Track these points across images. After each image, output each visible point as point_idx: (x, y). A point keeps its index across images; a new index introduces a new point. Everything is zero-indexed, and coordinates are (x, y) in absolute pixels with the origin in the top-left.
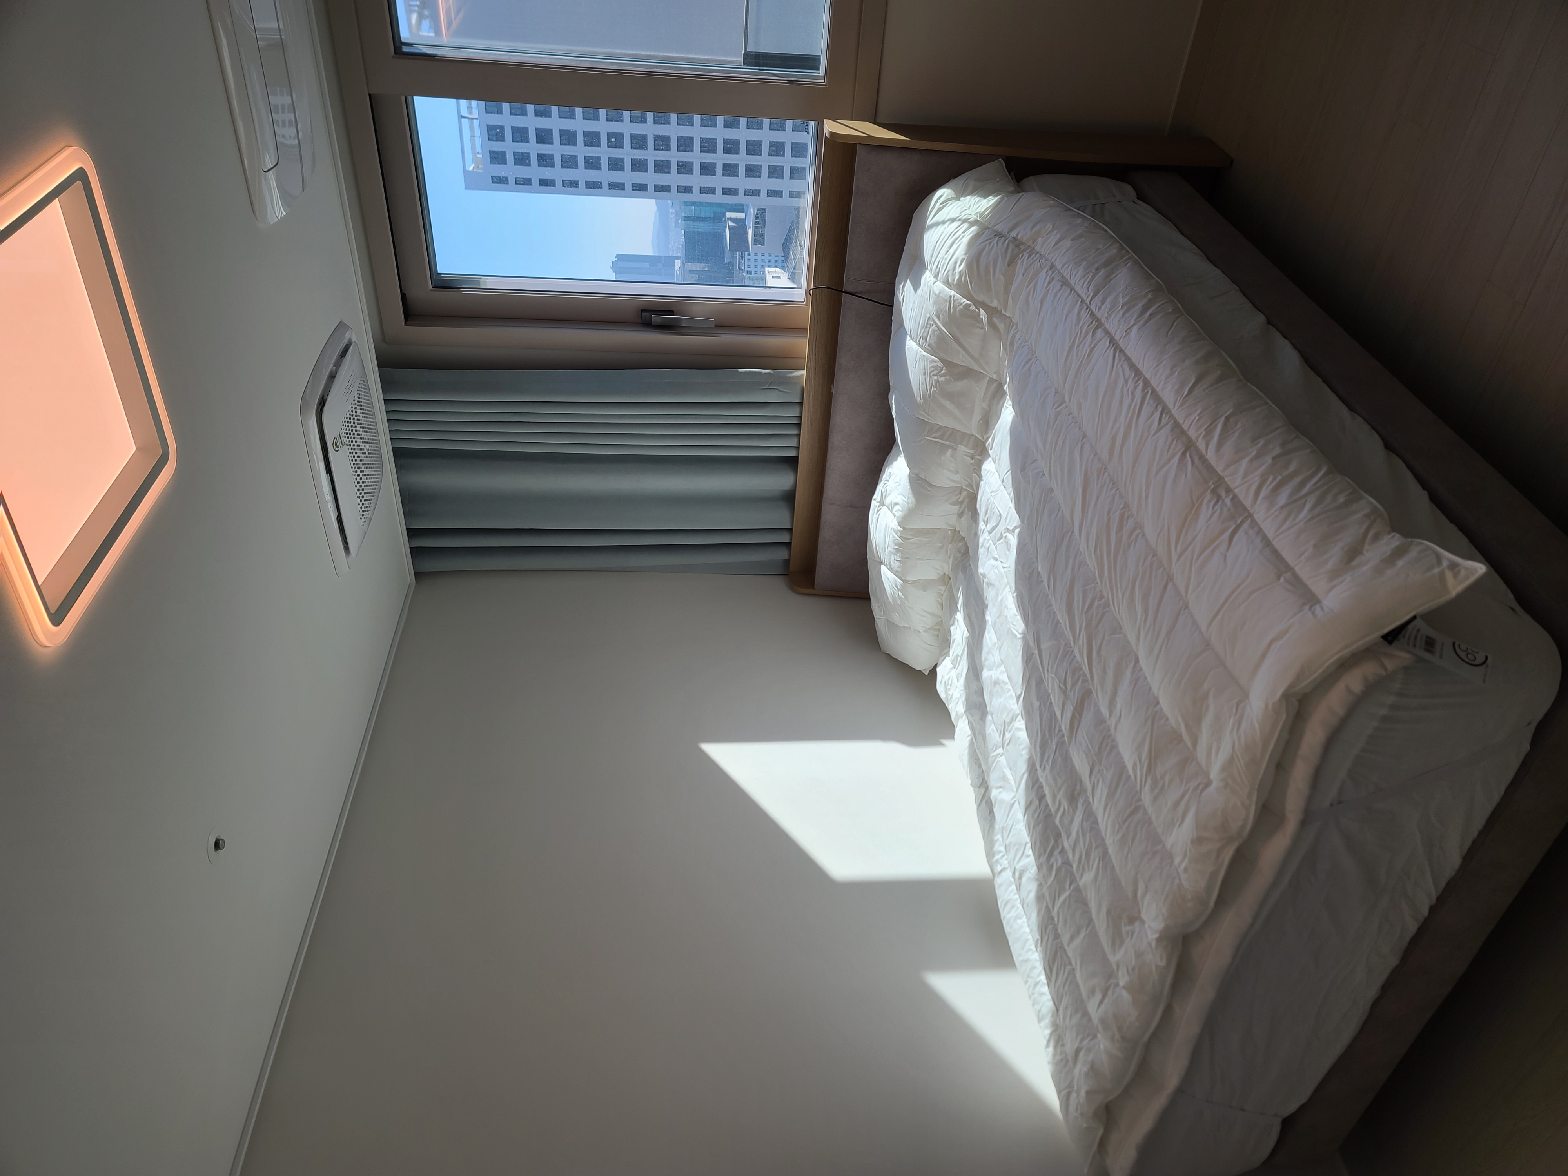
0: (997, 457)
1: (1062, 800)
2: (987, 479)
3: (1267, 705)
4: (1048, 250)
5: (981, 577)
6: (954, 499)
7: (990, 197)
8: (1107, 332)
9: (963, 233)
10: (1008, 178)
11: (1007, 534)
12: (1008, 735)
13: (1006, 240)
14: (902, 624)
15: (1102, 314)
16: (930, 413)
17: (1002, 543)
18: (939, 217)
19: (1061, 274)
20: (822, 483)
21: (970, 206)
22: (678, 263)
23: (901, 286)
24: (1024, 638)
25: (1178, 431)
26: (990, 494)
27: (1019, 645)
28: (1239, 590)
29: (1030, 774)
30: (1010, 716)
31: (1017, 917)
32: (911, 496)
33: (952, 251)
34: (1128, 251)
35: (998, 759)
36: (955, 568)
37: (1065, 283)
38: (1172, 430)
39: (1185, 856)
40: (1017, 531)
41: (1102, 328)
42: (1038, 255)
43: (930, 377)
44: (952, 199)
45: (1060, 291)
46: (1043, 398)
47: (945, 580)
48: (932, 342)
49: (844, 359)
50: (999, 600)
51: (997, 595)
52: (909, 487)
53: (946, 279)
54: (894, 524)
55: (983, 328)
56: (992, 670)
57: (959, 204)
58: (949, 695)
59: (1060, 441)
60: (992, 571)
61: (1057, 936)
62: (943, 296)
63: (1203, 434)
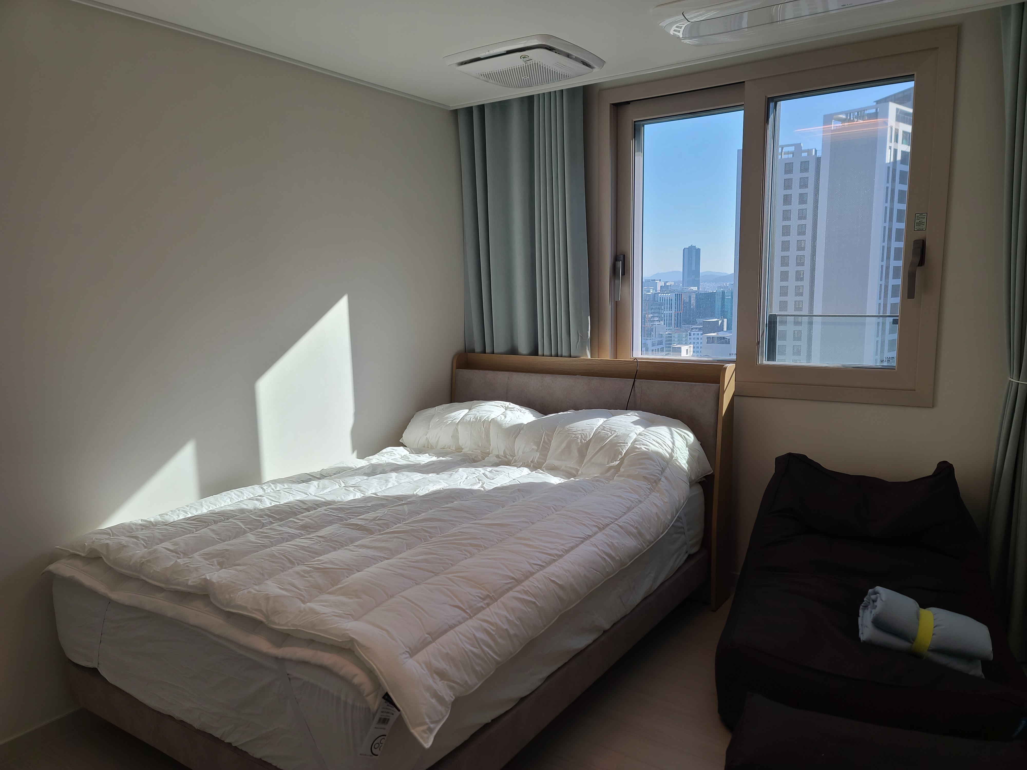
0: (530, 476)
1: (304, 521)
2: (517, 471)
3: (347, 630)
4: (651, 499)
5: (457, 470)
6: (508, 453)
7: (687, 465)
8: (595, 534)
9: (665, 449)
10: (700, 476)
11: (481, 483)
12: (351, 489)
13: (659, 474)
14: (431, 424)
15: (608, 531)
16: (559, 434)
17: (476, 481)
18: (676, 436)
19: (635, 507)
20: (523, 371)
21: (682, 453)
22: (695, 289)
23: (636, 414)
24: (413, 495)
25: (528, 575)
26: (507, 472)
27: (410, 493)
28: (423, 612)
29: (324, 502)
30: (364, 490)
31: (231, 499)
32: (510, 425)
33: (654, 443)
34: (648, 546)
35: (337, 484)
36: (465, 455)
37: (629, 509)
38: (529, 571)
39: (258, 591)
40: (482, 489)
41: (599, 531)
42: (649, 494)
43: (581, 434)
44: (687, 443)
45: (624, 506)
46: (560, 499)
47: (459, 449)
48: (601, 434)
49: (595, 381)
50: (440, 480)
51: (443, 480)
52: (515, 424)
53: (637, 440)
54: (493, 416)
55: (608, 463)
56: (396, 479)
57: (684, 447)
58: (384, 455)
59: (532, 510)
60: (460, 476)
61: (216, 522)
62: (628, 438)
63: (524, 589)
